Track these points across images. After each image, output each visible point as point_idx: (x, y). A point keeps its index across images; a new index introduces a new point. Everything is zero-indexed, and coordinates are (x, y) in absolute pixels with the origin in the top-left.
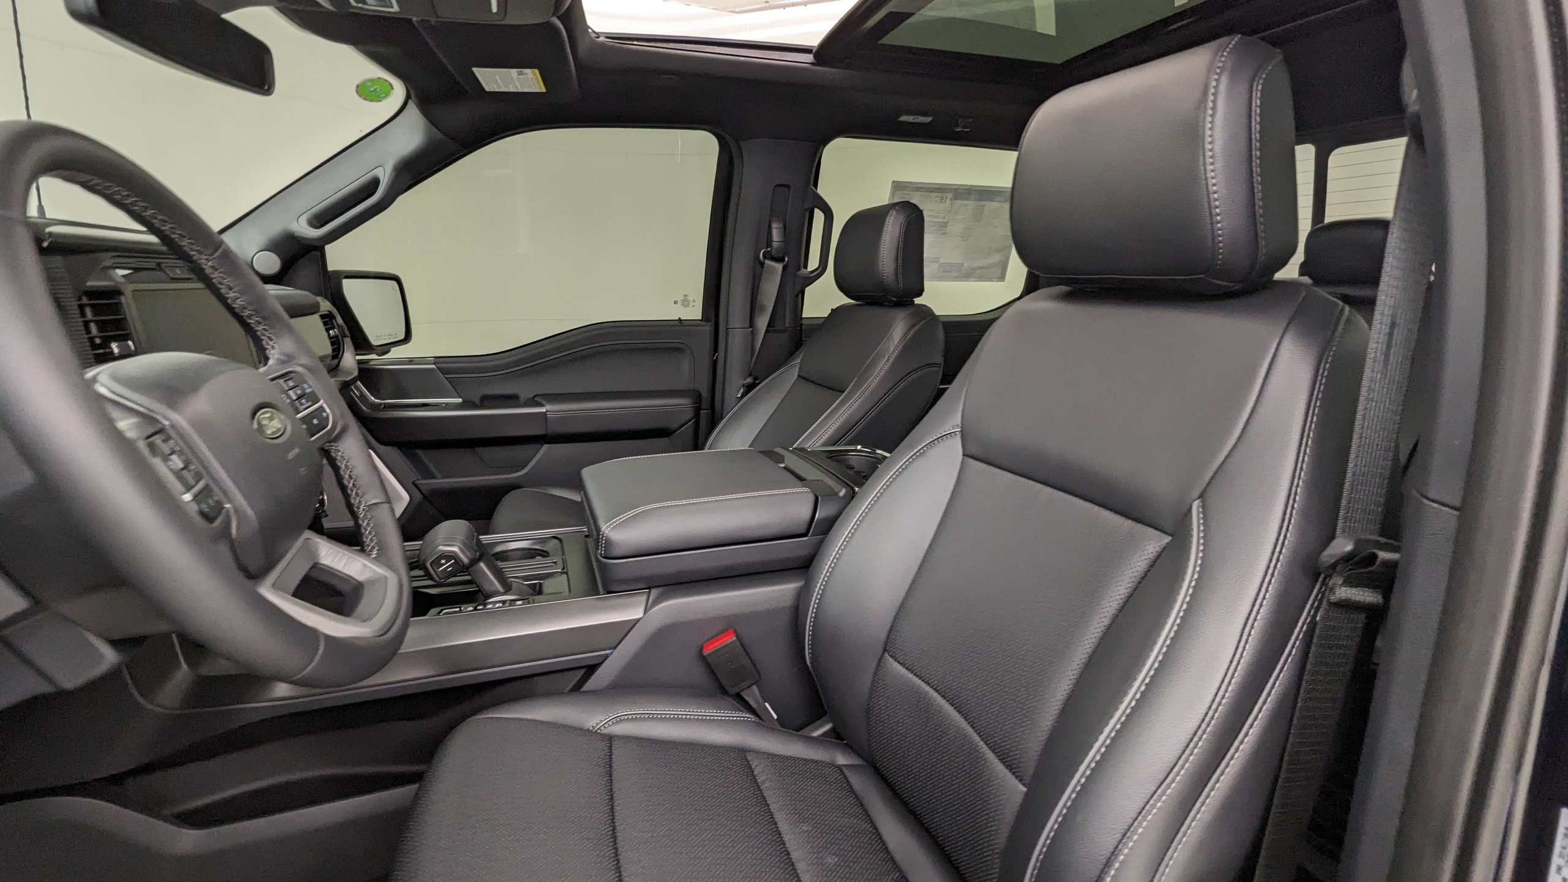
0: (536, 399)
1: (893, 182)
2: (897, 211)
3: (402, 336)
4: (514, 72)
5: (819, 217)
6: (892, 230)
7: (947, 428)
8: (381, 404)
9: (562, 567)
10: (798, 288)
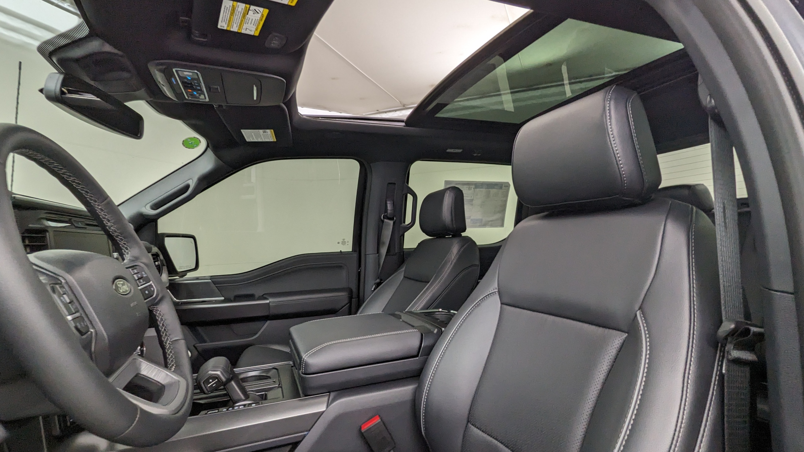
0: (264, 296)
1: (445, 181)
2: (450, 191)
3: (194, 267)
4: (261, 131)
5: (410, 198)
6: (448, 201)
7: (491, 290)
8: (179, 302)
9: (278, 384)
10: (401, 233)
